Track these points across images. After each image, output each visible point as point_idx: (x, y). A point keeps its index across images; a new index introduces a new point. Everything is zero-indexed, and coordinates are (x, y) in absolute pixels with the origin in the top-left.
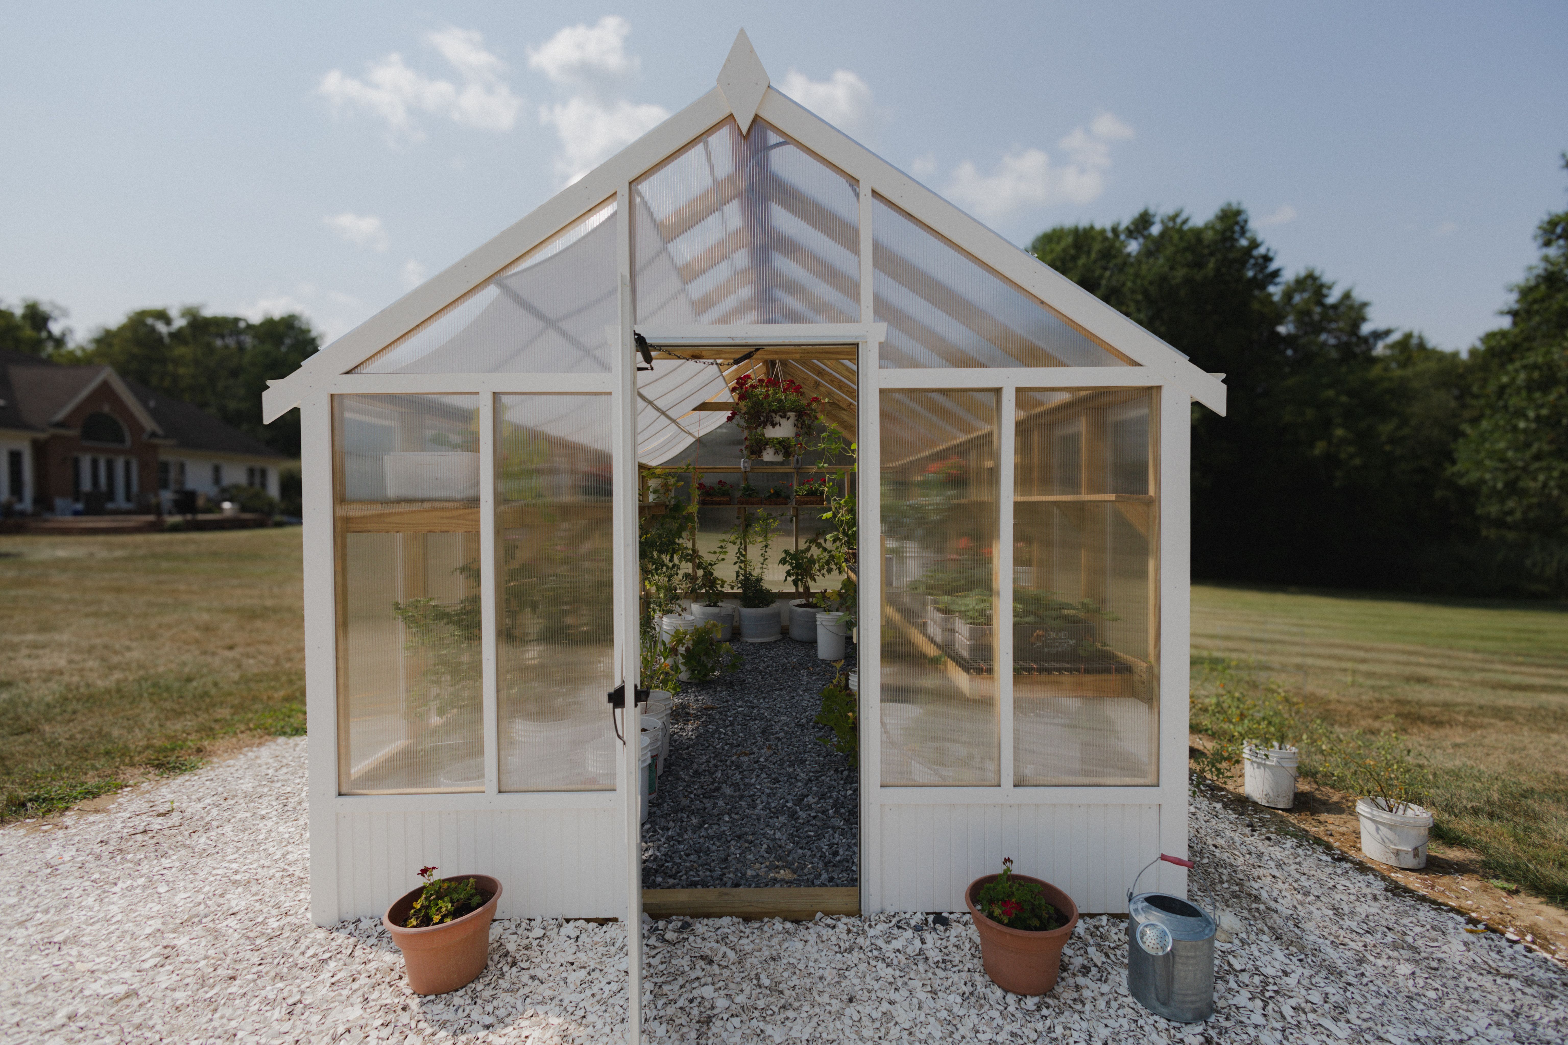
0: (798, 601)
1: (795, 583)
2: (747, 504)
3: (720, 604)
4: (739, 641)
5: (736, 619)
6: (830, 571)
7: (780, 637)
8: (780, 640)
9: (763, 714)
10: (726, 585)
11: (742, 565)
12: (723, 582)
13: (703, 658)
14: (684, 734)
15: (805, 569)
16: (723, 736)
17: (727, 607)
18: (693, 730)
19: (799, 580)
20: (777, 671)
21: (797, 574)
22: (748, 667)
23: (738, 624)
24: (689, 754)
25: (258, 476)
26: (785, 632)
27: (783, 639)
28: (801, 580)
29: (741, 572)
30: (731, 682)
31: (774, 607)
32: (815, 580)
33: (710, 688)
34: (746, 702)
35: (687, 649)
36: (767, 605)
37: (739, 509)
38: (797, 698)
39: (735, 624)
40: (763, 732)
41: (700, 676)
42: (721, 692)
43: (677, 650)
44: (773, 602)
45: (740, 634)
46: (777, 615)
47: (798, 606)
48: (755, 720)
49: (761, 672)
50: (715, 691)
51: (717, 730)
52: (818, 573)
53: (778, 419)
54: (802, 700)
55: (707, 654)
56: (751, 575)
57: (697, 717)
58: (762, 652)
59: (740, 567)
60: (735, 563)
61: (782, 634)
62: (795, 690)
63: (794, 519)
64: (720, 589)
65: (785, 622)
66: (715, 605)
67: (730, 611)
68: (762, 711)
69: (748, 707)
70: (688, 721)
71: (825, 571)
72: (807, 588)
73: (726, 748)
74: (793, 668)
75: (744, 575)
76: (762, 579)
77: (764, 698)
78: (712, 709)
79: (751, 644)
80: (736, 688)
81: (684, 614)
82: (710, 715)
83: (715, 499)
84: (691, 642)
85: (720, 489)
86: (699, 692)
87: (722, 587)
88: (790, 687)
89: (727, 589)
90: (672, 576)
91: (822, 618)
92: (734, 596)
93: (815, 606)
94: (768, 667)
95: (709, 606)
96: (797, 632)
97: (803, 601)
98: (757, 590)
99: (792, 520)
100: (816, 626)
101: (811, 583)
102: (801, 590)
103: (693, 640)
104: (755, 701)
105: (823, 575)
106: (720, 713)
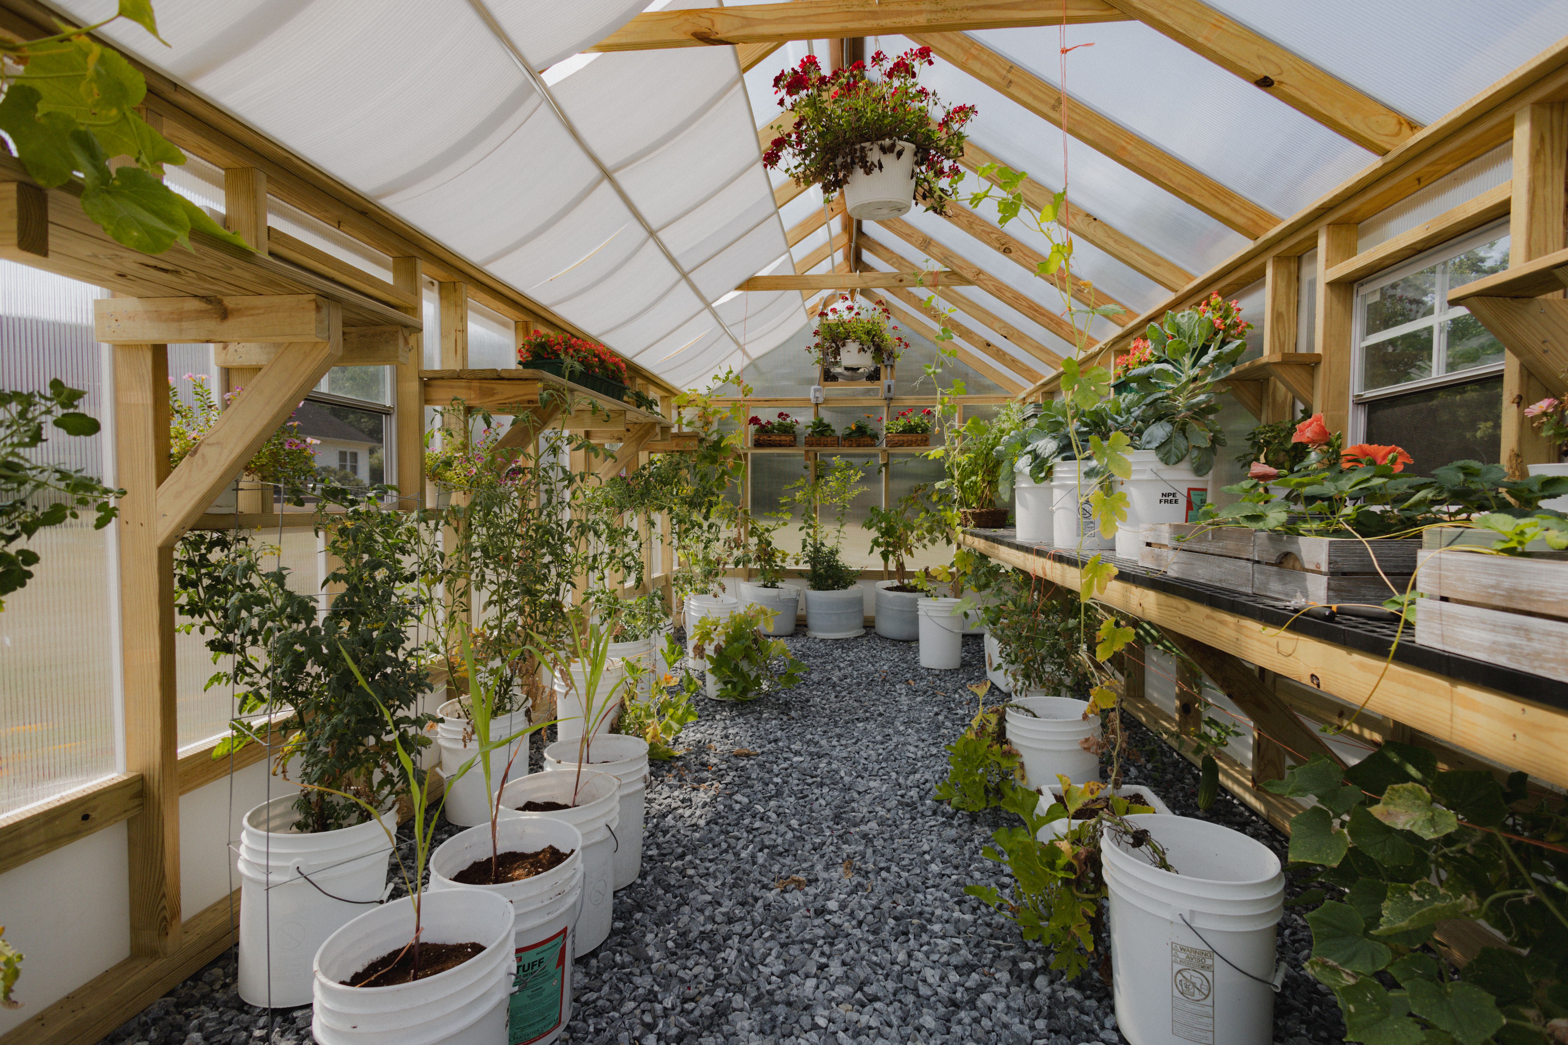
0: (888, 583)
1: (885, 556)
2: (819, 445)
3: (779, 584)
4: (805, 635)
5: (801, 605)
6: (933, 541)
7: (863, 632)
8: (862, 637)
9: (837, 772)
10: (788, 559)
11: (811, 531)
12: (785, 555)
13: (744, 665)
14: (687, 813)
15: (899, 538)
16: (757, 824)
17: (788, 588)
18: (705, 805)
19: (890, 552)
20: (859, 684)
21: (888, 544)
22: (815, 677)
23: (803, 613)
24: (682, 872)
25: (348, 460)
26: (869, 625)
27: (867, 634)
28: (893, 553)
29: (810, 541)
30: (787, 703)
31: (853, 590)
32: (911, 554)
33: (752, 712)
34: (808, 743)
35: (718, 649)
36: (845, 587)
37: (807, 452)
38: (895, 740)
39: (799, 612)
40: (837, 818)
41: (735, 694)
42: (768, 720)
43: (703, 649)
44: (852, 583)
45: (806, 626)
46: (859, 602)
47: (888, 589)
48: (821, 785)
49: (834, 686)
50: (759, 719)
51: (747, 808)
52: (917, 545)
53: (874, 156)
54: (904, 744)
55: (746, 657)
56: (822, 544)
57: (720, 776)
58: (837, 653)
59: (808, 534)
60: (801, 529)
61: (865, 627)
62: (891, 722)
63: (883, 469)
64: (779, 563)
65: (869, 612)
66: (773, 586)
67: (793, 595)
68: (834, 766)
69: (811, 754)
70: (703, 781)
71: (926, 541)
72: (901, 566)
73: (761, 858)
74: (884, 680)
75: (814, 546)
76: (837, 551)
77: (840, 736)
78: (748, 756)
79: (822, 640)
80: (793, 714)
81: (722, 596)
82: (743, 769)
83: (773, 438)
84: (724, 638)
85: (780, 424)
86: (732, 719)
87: (783, 561)
88: (880, 715)
89: (790, 565)
90: (709, 541)
91: (924, 604)
92: (800, 574)
93: (913, 589)
94: (846, 677)
95: (765, 586)
96: (887, 626)
97: (896, 583)
98: (830, 567)
99: (880, 471)
100: (916, 618)
101: (906, 558)
102: (892, 567)
103: (727, 634)
104: (824, 742)
105: (924, 546)
106: (761, 766)
